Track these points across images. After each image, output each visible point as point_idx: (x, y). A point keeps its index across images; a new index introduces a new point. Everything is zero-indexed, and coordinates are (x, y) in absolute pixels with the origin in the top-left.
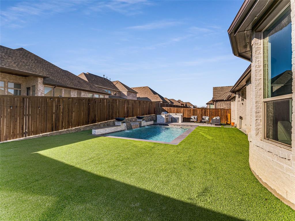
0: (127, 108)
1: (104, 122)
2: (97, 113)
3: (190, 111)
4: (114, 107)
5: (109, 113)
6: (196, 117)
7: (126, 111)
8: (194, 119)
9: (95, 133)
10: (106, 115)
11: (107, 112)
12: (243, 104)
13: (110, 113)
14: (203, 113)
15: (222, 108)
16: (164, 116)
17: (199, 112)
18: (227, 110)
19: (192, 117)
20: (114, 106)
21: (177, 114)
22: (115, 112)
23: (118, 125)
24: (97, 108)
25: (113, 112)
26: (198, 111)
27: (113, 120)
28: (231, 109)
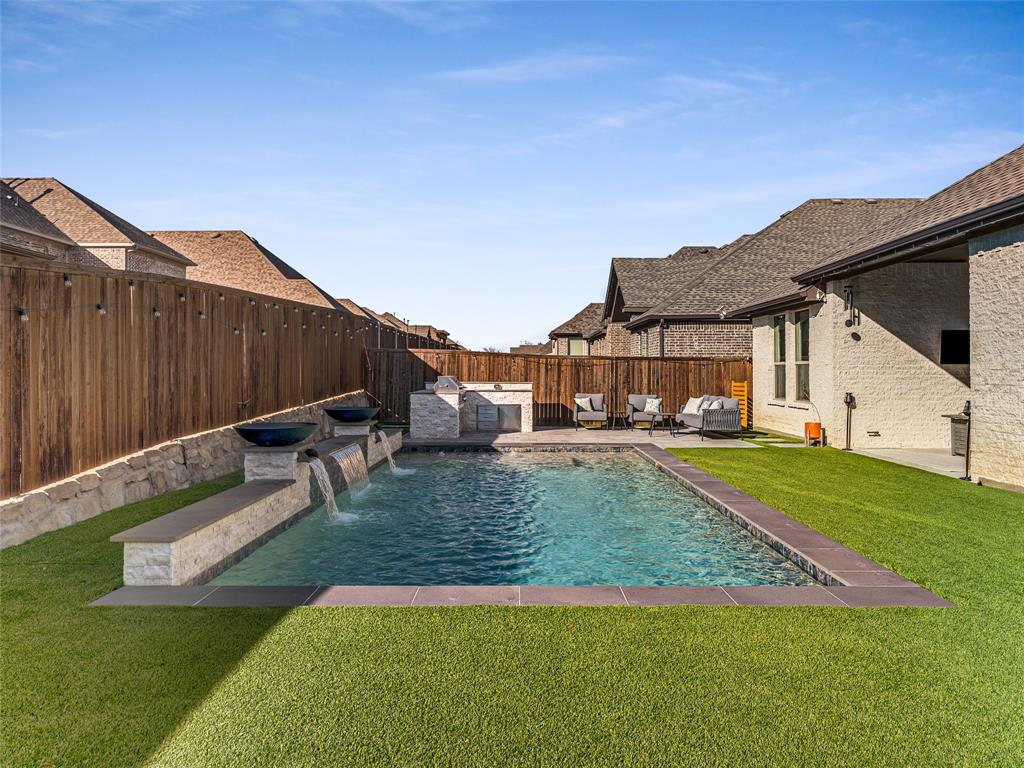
0: (252, 351)
1: (124, 459)
2: (75, 393)
3: (559, 370)
4: (184, 344)
5: (156, 385)
6: (598, 398)
7: (245, 371)
8: (589, 409)
9: (158, 570)
10: (136, 407)
11: (146, 379)
12: (856, 337)
13: (164, 390)
14: (621, 379)
15: (687, 353)
16: (452, 400)
17: (600, 374)
18: (724, 363)
19: (582, 401)
20: (185, 334)
21: (505, 386)
22: (190, 381)
23: (271, 474)
24: (76, 345)
25: (177, 384)
26: (598, 371)
27: (178, 441)
28: (750, 361)
